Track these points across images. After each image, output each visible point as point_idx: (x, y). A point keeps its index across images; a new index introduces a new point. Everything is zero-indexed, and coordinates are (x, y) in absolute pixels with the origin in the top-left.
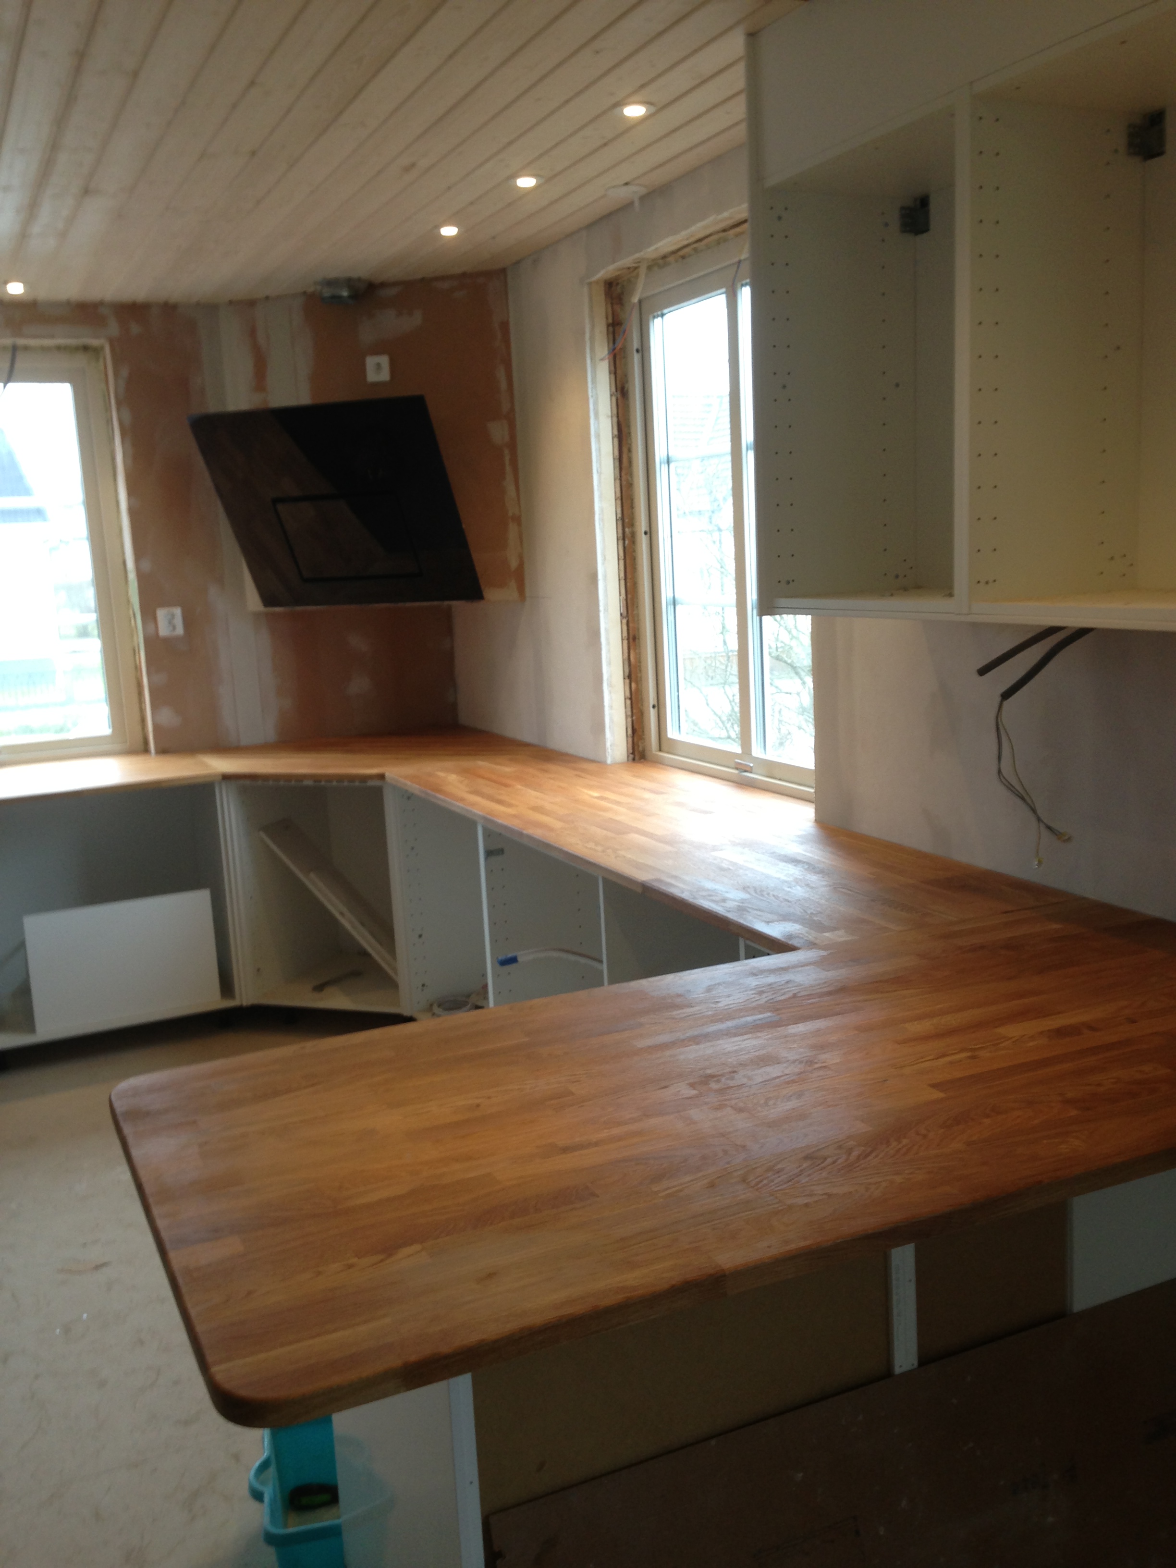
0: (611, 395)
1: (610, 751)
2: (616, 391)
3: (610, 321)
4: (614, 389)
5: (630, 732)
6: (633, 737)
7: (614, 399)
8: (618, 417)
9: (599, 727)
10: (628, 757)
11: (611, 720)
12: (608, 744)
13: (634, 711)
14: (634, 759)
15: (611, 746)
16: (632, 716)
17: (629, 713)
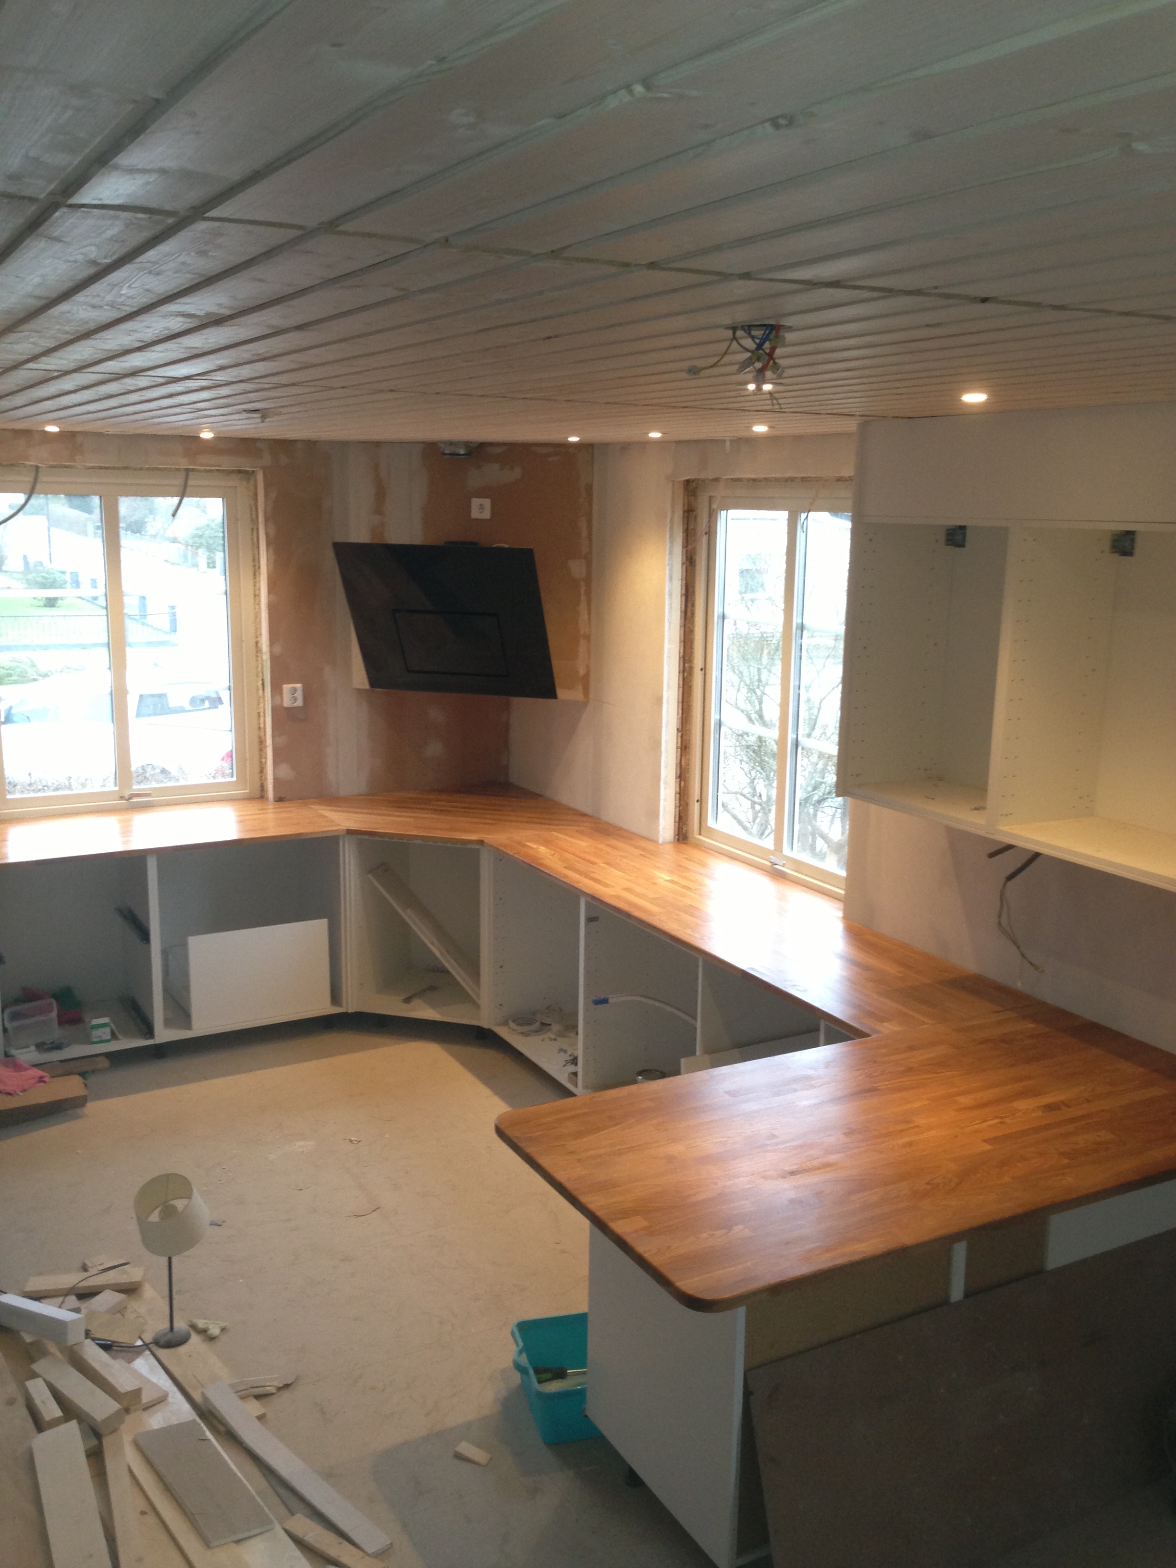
0: (683, 564)
1: (661, 833)
2: (687, 560)
3: (686, 508)
4: (684, 560)
5: (677, 819)
6: (679, 822)
7: (684, 566)
8: (686, 580)
9: (654, 814)
10: (675, 837)
11: (664, 808)
12: (661, 828)
13: (682, 803)
14: (678, 840)
15: (663, 829)
16: (680, 807)
17: (678, 805)
